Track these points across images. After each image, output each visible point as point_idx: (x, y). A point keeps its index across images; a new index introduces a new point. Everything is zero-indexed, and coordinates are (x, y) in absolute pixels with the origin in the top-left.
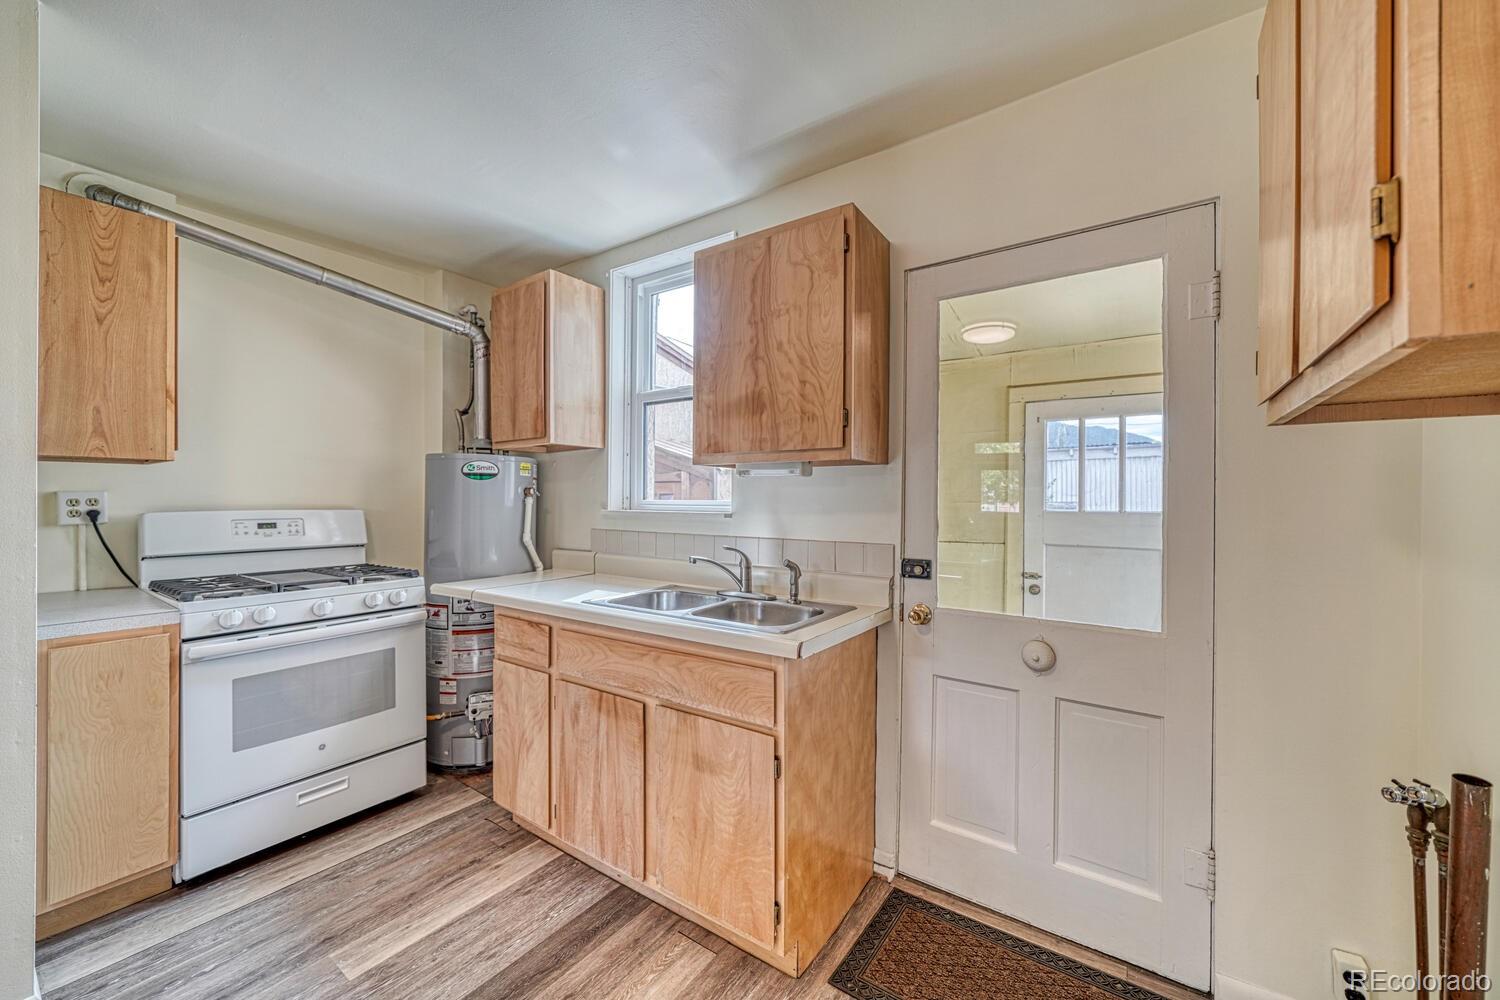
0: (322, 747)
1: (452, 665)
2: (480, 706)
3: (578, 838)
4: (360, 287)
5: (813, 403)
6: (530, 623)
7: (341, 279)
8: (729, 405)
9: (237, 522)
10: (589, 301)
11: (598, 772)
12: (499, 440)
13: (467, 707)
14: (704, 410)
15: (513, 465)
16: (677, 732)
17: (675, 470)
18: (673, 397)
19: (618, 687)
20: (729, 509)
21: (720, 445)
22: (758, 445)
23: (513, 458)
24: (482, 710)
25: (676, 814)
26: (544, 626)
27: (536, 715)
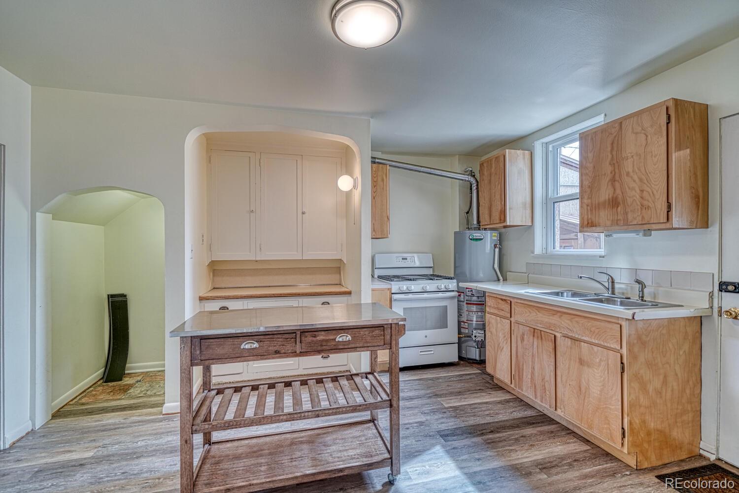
0: (426, 337)
1: (466, 317)
2: (477, 335)
3: (524, 389)
4: (432, 170)
5: (648, 201)
6: (502, 299)
7: (427, 169)
8: (599, 204)
9: (397, 257)
10: (524, 158)
11: (533, 362)
12: (484, 224)
13: (472, 334)
14: (585, 207)
15: (489, 234)
16: (571, 348)
17: (574, 232)
18: (569, 198)
19: (542, 327)
20: (603, 254)
21: (594, 223)
22: (615, 223)
23: (489, 232)
24: (479, 337)
25: (571, 383)
26: (508, 301)
27: (505, 337)
